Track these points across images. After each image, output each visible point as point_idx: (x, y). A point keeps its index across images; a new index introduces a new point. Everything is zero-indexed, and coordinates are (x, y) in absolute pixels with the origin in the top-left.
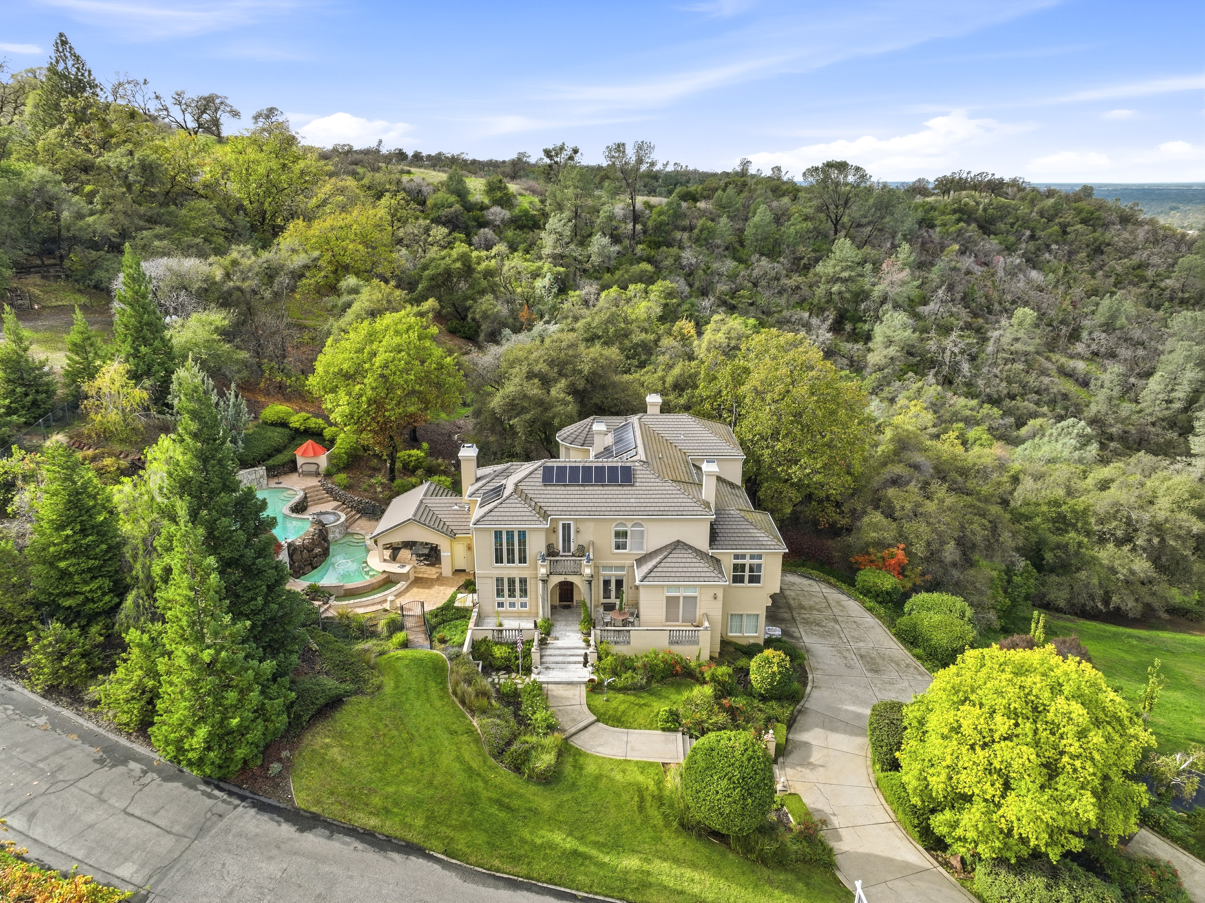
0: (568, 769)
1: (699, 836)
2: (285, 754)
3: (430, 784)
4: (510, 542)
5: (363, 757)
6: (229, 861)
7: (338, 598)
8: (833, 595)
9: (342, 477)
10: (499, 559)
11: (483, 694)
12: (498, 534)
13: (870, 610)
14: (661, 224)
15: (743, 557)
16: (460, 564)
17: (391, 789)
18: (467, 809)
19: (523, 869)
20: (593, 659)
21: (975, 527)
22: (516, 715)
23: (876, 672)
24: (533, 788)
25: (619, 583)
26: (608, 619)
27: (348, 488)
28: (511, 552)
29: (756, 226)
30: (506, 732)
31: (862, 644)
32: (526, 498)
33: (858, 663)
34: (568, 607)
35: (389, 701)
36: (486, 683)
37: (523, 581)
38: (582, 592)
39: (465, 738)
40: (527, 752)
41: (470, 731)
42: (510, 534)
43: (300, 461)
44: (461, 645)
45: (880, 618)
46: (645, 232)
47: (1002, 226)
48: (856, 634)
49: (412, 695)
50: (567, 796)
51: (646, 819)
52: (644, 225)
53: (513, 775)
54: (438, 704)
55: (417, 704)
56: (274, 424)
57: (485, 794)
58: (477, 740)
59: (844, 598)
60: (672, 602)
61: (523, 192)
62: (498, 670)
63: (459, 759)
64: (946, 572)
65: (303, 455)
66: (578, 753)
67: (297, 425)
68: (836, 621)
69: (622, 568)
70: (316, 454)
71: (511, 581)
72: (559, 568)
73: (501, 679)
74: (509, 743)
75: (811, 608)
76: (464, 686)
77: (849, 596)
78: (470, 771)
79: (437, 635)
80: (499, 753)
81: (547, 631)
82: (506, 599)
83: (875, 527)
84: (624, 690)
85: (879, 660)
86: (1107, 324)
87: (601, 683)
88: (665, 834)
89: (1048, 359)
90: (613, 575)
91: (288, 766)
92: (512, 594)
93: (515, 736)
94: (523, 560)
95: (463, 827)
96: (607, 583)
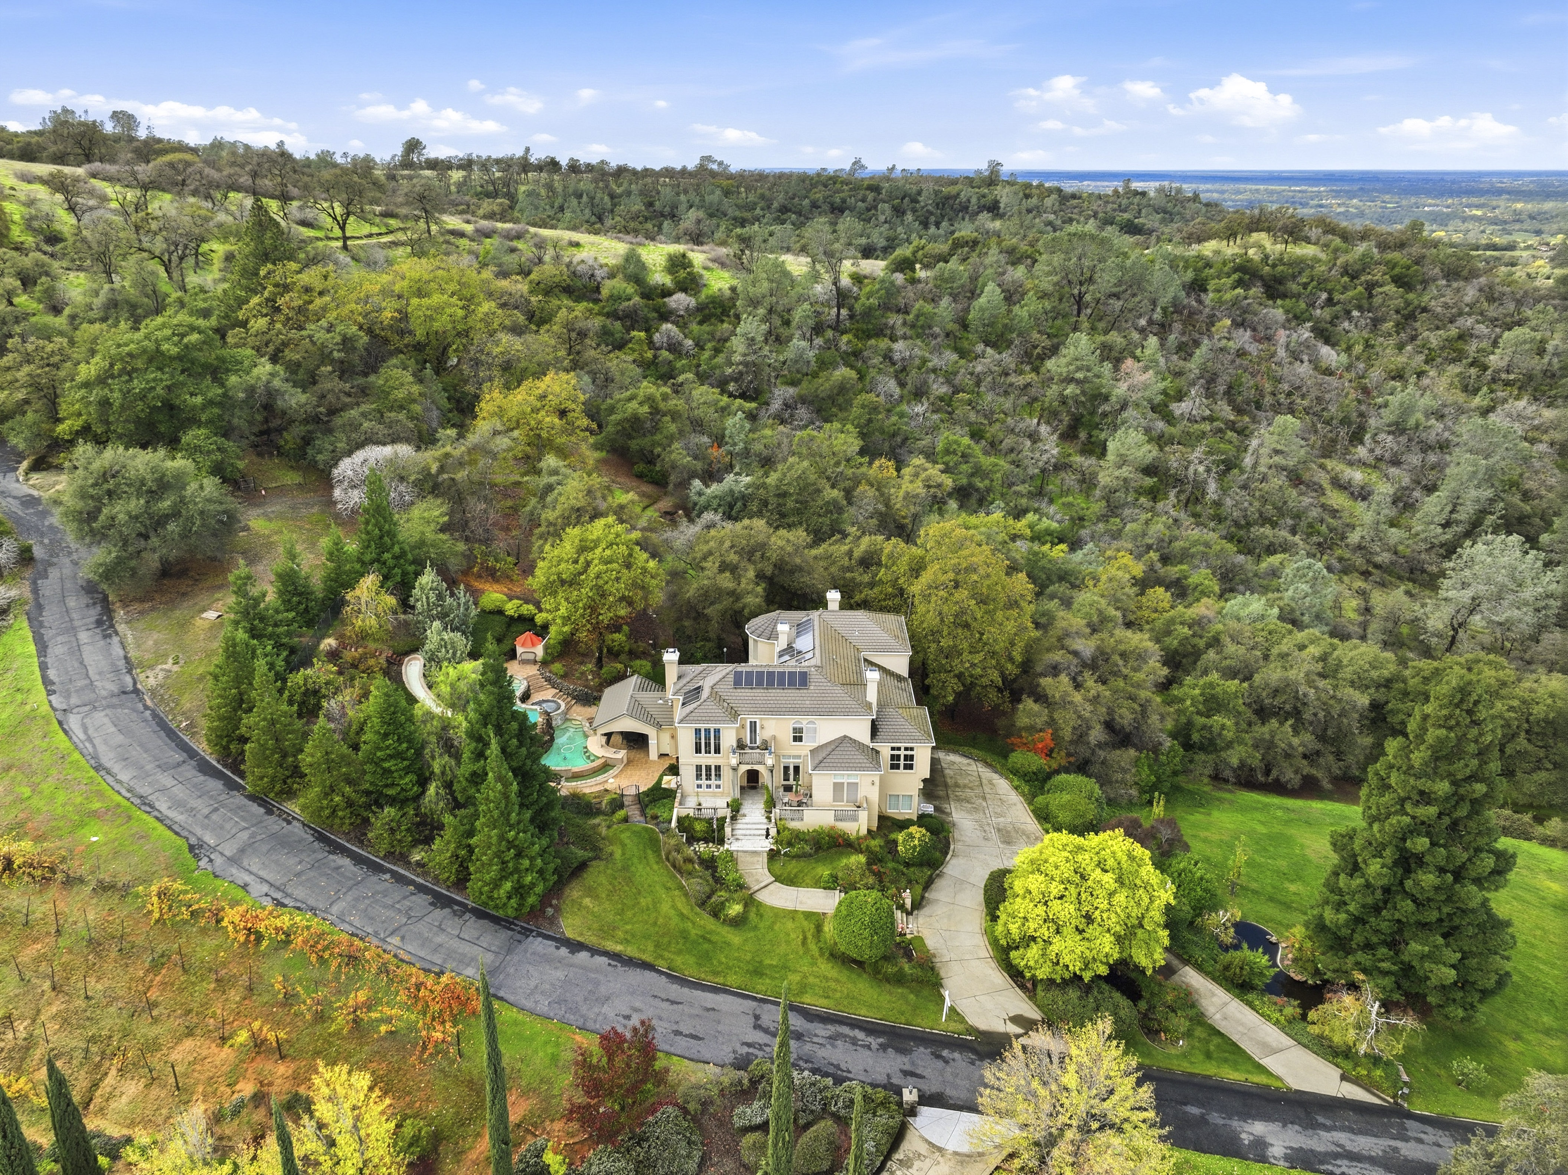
0: (752, 915)
1: (843, 962)
2: (554, 902)
3: (655, 923)
4: (707, 738)
5: (607, 905)
6: (531, 969)
7: (568, 779)
8: (986, 773)
9: (557, 667)
10: (698, 750)
11: (689, 860)
12: (698, 731)
13: (1016, 788)
14: (870, 308)
15: (899, 749)
16: (666, 750)
17: (629, 927)
18: (681, 941)
19: (721, 980)
20: (773, 832)
21: (1124, 711)
22: (713, 876)
23: (1008, 843)
24: (727, 928)
25: (797, 769)
26: (786, 800)
27: (564, 676)
28: (708, 745)
29: (982, 310)
30: (707, 889)
31: (1001, 819)
32: (722, 700)
33: (994, 835)
34: (754, 788)
35: (619, 865)
36: (689, 851)
37: (718, 768)
38: (765, 777)
39: (677, 893)
40: (722, 903)
41: (681, 887)
42: (707, 731)
43: (520, 650)
44: (670, 822)
45: (1023, 795)
46: (851, 317)
47: (1294, 287)
48: (999, 810)
49: (635, 860)
50: (752, 934)
51: (807, 951)
52: (851, 309)
53: (712, 919)
54: (655, 867)
55: (640, 867)
56: (491, 612)
57: (693, 932)
58: (686, 895)
59: (996, 776)
60: (838, 787)
61: (711, 265)
62: (698, 840)
63: (674, 907)
64: (1093, 753)
65: (523, 645)
66: (760, 904)
67: (510, 613)
68: (984, 799)
69: (799, 757)
70: (533, 645)
71: (708, 768)
72: (747, 758)
73: (701, 847)
74: (709, 897)
75: (965, 786)
76: (674, 854)
77: (1001, 775)
78: (682, 916)
79: (649, 812)
80: (702, 904)
81: (735, 808)
82: (704, 782)
83: (1030, 714)
84: (797, 857)
85: (1013, 834)
86: (1397, 424)
87: (779, 851)
88: (820, 961)
89: (1322, 467)
90: (791, 763)
91: (557, 909)
92: (708, 777)
93: (713, 892)
94: (717, 751)
95: (679, 952)
96: (786, 769)
